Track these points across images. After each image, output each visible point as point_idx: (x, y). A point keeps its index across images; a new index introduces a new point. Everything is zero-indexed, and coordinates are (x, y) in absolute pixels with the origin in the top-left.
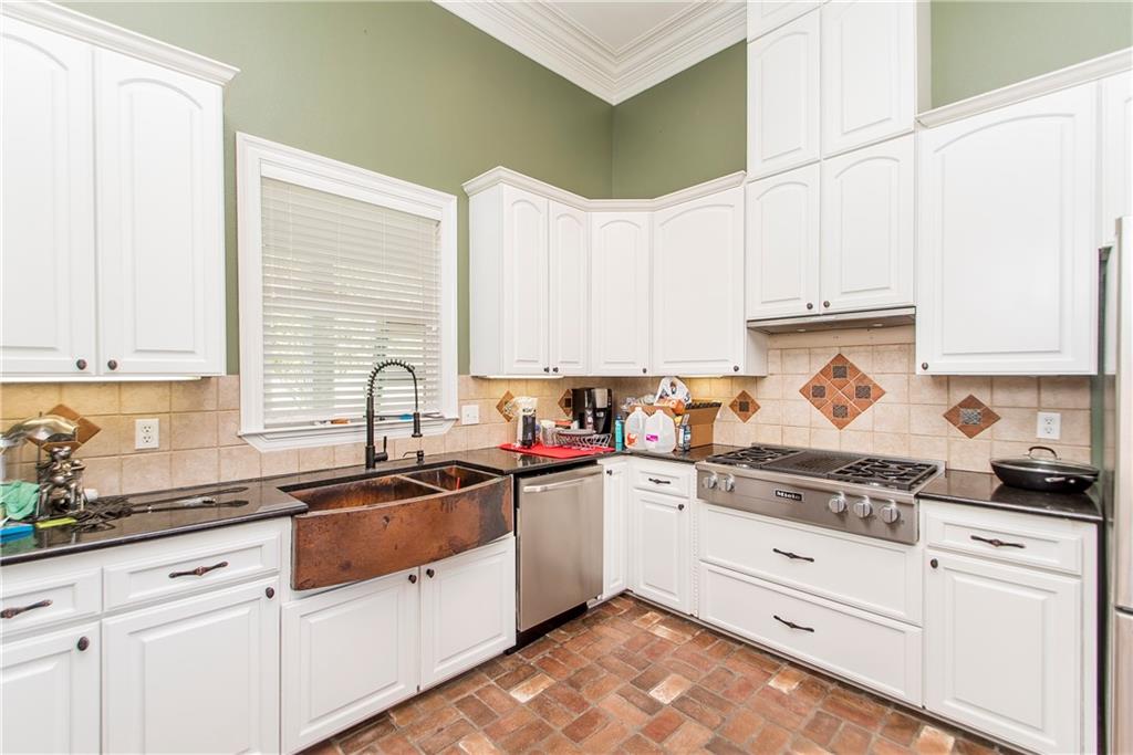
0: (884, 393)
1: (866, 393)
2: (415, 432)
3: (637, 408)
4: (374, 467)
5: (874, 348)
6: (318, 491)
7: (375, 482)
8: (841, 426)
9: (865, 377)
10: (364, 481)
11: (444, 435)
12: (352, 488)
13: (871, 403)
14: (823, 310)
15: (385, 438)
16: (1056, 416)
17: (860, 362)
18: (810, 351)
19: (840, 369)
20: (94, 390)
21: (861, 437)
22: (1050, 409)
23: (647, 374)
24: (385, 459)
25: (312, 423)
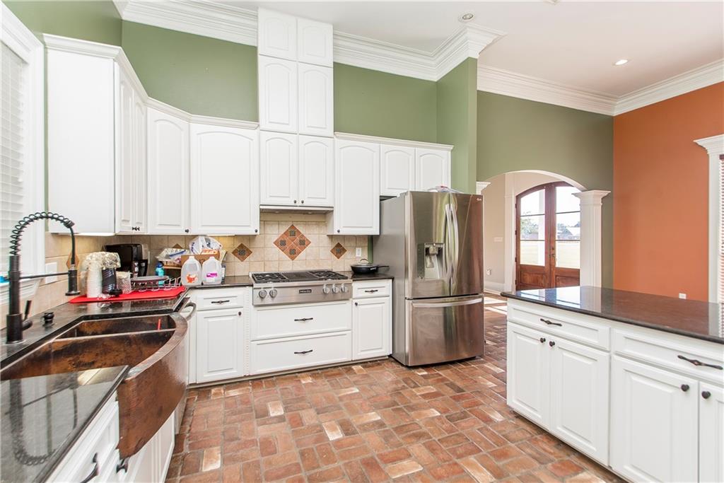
0: (310, 243)
1: (304, 243)
2: (71, 289)
3: (190, 257)
5: (306, 223)
8: (293, 259)
9: (303, 235)
13: (305, 247)
14: (301, 204)
16: (360, 249)
17: (301, 228)
18: (279, 223)
19: (293, 232)
21: (303, 263)
22: (359, 247)
23: (189, 234)
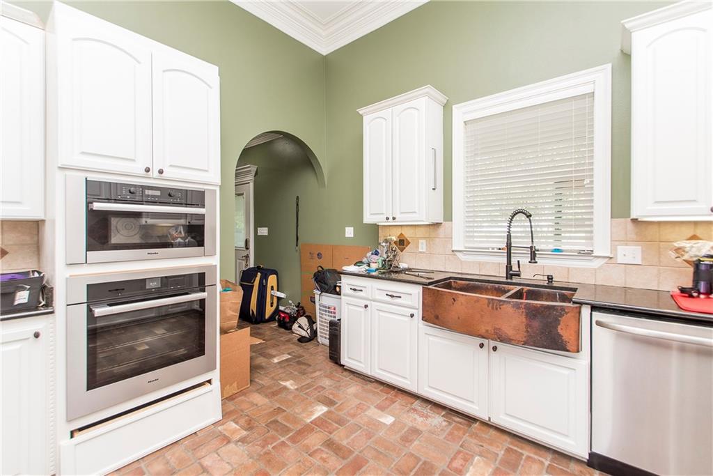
2: (531, 259)
4: (511, 279)
6: (469, 284)
7: (504, 288)
10: (497, 285)
11: (595, 270)
12: (489, 287)
15: (518, 262)
20: (409, 228)
24: (519, 275)
25: (488, 249)
